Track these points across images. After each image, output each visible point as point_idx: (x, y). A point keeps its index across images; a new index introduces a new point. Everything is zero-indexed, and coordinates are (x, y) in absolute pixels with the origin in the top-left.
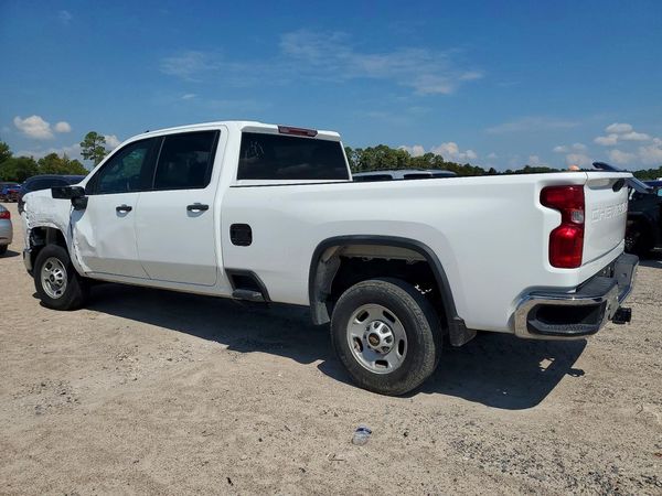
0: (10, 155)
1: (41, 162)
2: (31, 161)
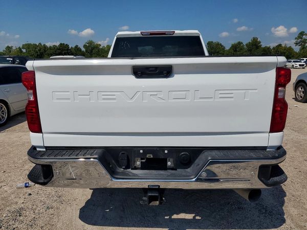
0: (261, 46)
1: (274, 48)
2: (269, 48)
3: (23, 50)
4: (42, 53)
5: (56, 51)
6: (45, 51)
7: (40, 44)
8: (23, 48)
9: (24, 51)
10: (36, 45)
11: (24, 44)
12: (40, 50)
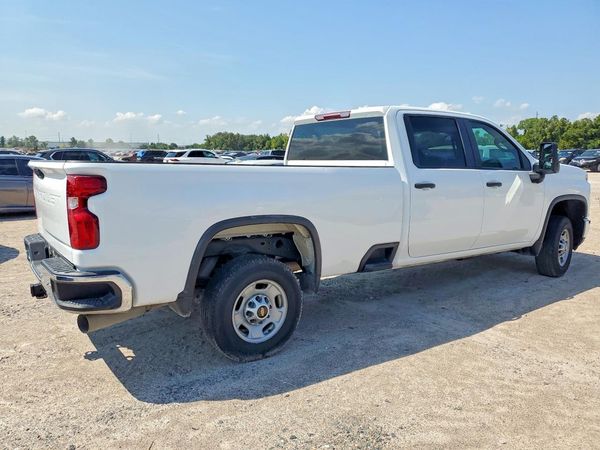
3: (519, 131)
4: (556, 136)
5: (586, 132)
6: (563, 131)
7: (555, 118)
8: (521, 127)
9: (521, 132)
10: (546, 120)
11: (524, 119)
12: (551, 131)
